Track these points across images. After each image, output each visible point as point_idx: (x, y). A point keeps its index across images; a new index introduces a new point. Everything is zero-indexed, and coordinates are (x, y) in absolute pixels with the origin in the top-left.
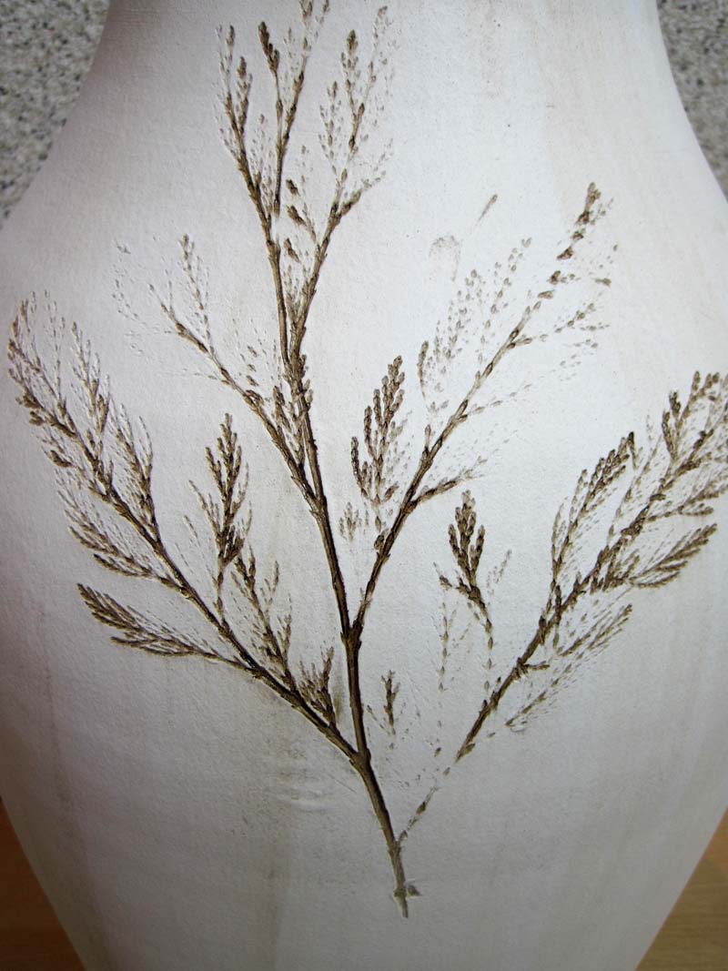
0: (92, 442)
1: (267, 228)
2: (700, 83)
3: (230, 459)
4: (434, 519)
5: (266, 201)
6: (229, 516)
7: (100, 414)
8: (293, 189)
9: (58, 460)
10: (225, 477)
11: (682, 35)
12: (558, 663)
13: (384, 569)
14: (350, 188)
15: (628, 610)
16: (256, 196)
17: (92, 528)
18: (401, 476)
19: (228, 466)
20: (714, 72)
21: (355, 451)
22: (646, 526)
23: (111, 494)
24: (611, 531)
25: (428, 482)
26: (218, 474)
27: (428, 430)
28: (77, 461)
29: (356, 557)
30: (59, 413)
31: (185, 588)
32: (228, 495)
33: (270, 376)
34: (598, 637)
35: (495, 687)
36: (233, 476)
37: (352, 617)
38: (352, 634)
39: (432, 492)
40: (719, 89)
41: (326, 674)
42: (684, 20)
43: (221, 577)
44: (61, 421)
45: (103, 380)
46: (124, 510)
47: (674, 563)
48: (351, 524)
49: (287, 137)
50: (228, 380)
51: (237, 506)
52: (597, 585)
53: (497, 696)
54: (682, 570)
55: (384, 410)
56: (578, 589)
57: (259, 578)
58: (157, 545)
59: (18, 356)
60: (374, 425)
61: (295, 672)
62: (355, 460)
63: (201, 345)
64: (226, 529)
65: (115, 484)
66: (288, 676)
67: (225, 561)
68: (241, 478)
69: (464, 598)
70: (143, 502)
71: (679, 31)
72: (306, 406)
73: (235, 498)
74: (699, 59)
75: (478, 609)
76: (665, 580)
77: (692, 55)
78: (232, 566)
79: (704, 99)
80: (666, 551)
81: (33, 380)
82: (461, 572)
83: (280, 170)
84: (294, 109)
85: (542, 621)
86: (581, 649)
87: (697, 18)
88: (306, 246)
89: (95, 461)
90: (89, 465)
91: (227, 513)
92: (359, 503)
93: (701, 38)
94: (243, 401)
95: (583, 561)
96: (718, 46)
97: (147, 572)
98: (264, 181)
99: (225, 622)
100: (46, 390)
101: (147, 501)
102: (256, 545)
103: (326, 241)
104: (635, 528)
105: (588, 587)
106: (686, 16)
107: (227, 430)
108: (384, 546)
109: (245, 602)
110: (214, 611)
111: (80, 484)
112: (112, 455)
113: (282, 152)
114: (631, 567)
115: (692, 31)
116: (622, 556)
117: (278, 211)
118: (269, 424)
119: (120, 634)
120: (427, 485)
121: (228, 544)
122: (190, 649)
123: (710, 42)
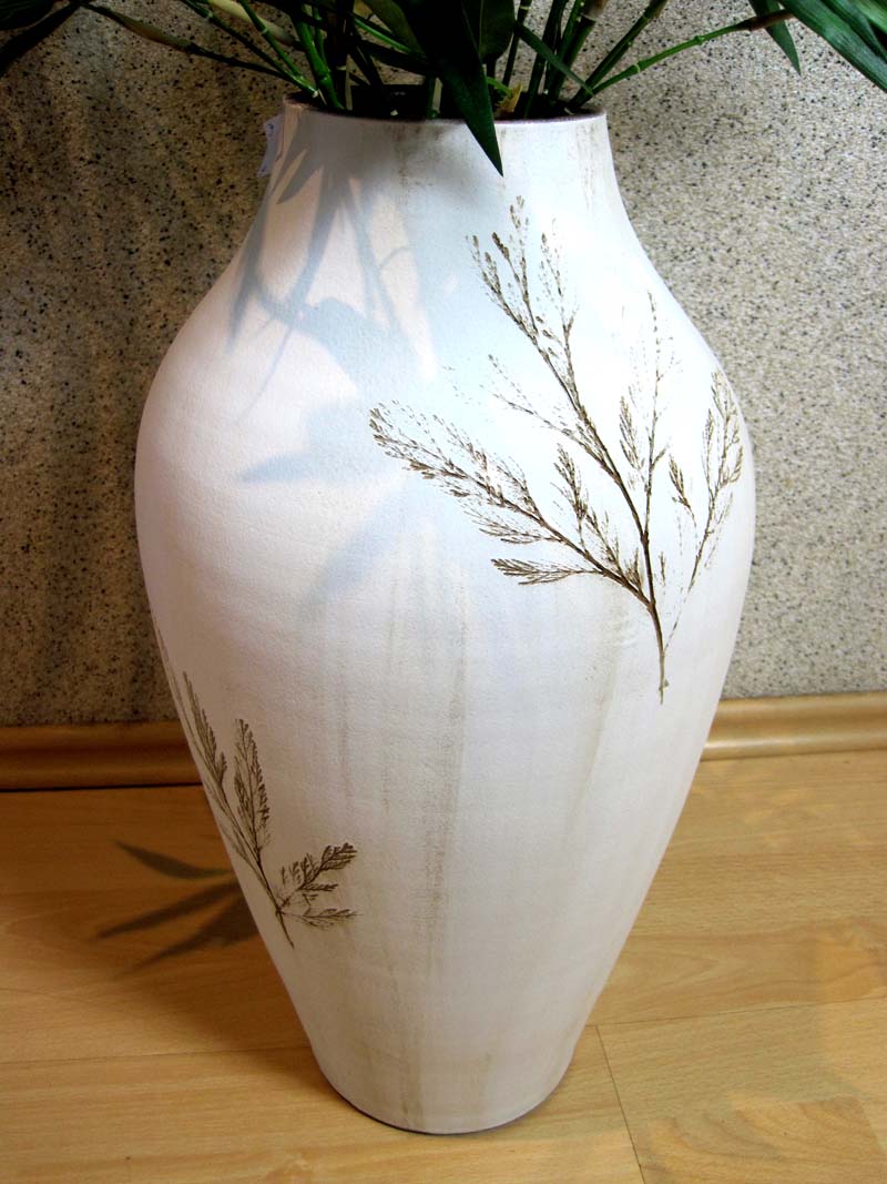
0: (480, 477)
1: (535, 344)
2: (704, 165)
3: (568, 466)
5: (530, 329)
6: (576, 494)
8: (540, 320)
10: (569, 476)
11: (686, 130)
16: (524, 328)
17: (496, 525)
19: (567, 469)
20: (715, 157)
23: (504, 502)
26: (564, 475)
28: (473, 491)
32: (573, 485)
36: (572, 474)
37: (644, 528)
40: (720, 169)
41: (636, 563)
42: (687, 120)
43: (580, 528)
46: (516, 509)
48: (632, 482)
50: (552, 426)
51: (579, 488)
57: (599, 523)
61: (622, 566)
62: (625, 451)
63: (529, 411)
64: (577, 502)
65: (506, 496)
66: (620, 570)
67: (579, 519)
68: (576, 474)
70: (526, 501)
71: (684, 128)
72: (594, 430)
73: (577, 485)
74: (702, 148)
77: (696, 145)
79: (708, 177)
87: (698, 119)
89: (487, 487)
90: (483, 491)
93: (702, 133)
94: (563, 435)
96: (716, 138)
97: (537, 538)
99: (586, 551)
107: (562, 452)
108: (648, 489)
109: (595, 536)
115: (695, 128)
117: (537, 334)
119: (524, 579)
120: (655, 455)
121: (580, 509)
122: (568, 572)
123: (709, 135)
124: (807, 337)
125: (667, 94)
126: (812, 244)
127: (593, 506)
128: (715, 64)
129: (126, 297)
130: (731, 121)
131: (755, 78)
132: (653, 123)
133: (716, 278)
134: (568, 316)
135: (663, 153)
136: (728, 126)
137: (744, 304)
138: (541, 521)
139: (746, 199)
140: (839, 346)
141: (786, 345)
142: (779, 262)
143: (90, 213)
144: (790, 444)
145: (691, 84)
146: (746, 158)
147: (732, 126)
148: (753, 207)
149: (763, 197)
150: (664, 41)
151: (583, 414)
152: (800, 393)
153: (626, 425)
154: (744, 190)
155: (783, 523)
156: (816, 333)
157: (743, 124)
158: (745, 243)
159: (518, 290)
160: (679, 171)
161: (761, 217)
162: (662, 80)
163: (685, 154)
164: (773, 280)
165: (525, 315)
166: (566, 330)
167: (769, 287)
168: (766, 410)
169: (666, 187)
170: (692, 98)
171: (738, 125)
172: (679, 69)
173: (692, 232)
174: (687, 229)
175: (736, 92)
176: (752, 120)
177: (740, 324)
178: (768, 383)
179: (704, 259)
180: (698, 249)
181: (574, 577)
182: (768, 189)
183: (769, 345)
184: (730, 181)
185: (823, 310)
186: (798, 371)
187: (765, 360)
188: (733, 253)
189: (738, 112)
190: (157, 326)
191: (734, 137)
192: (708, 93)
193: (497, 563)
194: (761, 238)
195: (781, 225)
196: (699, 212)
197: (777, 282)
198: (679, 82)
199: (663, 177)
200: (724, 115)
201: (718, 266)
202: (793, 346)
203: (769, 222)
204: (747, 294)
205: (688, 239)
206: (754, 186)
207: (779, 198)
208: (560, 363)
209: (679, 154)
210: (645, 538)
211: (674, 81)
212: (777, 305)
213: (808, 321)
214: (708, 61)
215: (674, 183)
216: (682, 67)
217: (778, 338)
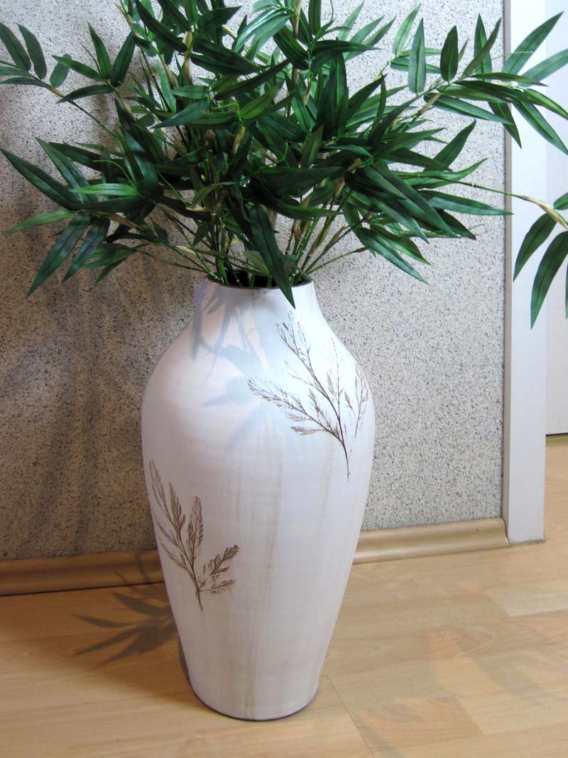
0: (285, 400)
1: (299, 357)
5: (297, 352)
6: (316, 405)
7: (286, 395)
9: (278, 406)
10: (314, 399)
16: (295, 352)
19: (313, 396)
20: (343, 278)
23: (293, 407)
26: (312, 398)
28: (284, 404)
32: (315, 401)
33: (313, 381)
37: (338, 416)
40: (346, 283)
43: (318, 416)
44: (276, 399)
45: (284, 389)
46: (297, 410)
50: (306, 383)
51: (317, 403)
57: (324, 414)
61: (332, 428)
63: (298, 378)
65: (294, 405)
70: (300, 407)
74: (338, 275)
77: (335, 274)
81: (264, 393)
90: (287, 404)
94: (310, 385)
96: (343, 271)
100: (269, 394)
107: (310, 391)
111: (286, 408)
119: (301, 433)
120: (340, 390)
121: (318, 409)
122: (316, 430)
123: (340, 270)
124: (389, 350)
126: (388, 311)
127: (322, 408)
129: (96, 346)
133: (347, 327)
134: (308, 347)
138: (306, 413)
140: (404, 353)
142: (374, 319)
143: (85, 311)
146: (356, 278)
151: (316, 379)
152: (389, 375)
153: (330, 382)
155: (387, 437)
156: (393, 348)
159: (292, 340)
164: (372, 327)
165: (294, 348)
166: (308, 352)
167: (370, 329)
174: (333, 307)
178: (374, 372)
179: (342, 320)
181: (317, 432)
183: (373, 355)
184: (350, 287)
185: (395, 338)
188: (354, 316)
189: (352, 260)
190: (108, 358)
191: (350, 270)
193: (293, 428)
201: (347, 322)
203: (368, 303)
208: (307, 363)
210: (339, 419)
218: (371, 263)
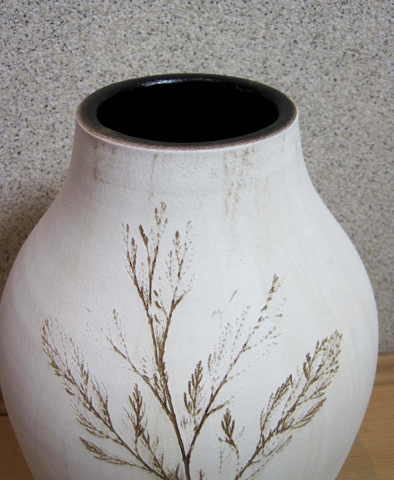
0: (82, 388)
1: (147, 310)
2: (335, 80)
3: (138, 400)
4: (215, 419)
5: (146, 298)
6: (139, 420)
7: (85, 378)
8: (156, 294)
9: (68, 391)
10: (136, 407)
11: (326, 60)
12: (264, 460)
13: (198, 438)
14: (179, 294)
15: (291, 437)
17: (85, 420)
18: (202, 405)
19: (137, 402)
20: (342, 75)
21: (185, 398)
22: (297, 407)
23: (91, 408)
24: (283, 413)
25: (213, 406)
26: (134, 406)
27: (212, 388)
28: (76, 394)
29: (187, 434)
30: (67, 374)
31: (123, 443)
32: (138, 413)
33: (151, 369)
34: (279, 448)
35: (240, 470)
36: (139, 406)
37: (186, 453)
38: (187, 459)
39: (215, 410)
40: (344, 82)
41: (177, 472)
42: (326, 53)
43: (136, 441)
44: (68, 377)
45: (85, 365)
46: (98, 415)
47: (308, 417)
48: (185, 423)
49: (153, 272)
50: (135, 370)
51: (142, 417)
52: (278, 432)
53: (241, 473)
54: (312, 418)
55: (196, 381)
56: (271, 435)
57: (151, 441)
58: (111, 428)
59: (47, 345)
60: (192, 388)
61: (165, 471)
62: (185, 401)
63: (124, 357)
64: (138, 425)
65: (93, 405)
66: (163, 472)
67: (138, 435)
68: (142, 407)
69: (228, 444)
70: (104, 413)
71: (324, 58)
72: (166, 381)
73: (141, 414)
74: (335, 69)
75: (233, 447)
76: (305, 423)
77: (331, 69)
78: (140, 437)
79: (337, 87)
80: (306, 413)
81: (55, 357)
82: (226, 436)
83: (150, 285)
84: (155, 261)
85: (257, 447)
86: (273, 453)
87: (333, 52)
88: (163, 318)
89: (85, 396)
90: (82, 397)
91: (138, 419)
92: (187, 416)
93: (335, 61)
94: (142, 378)
95: (273, 424)
96: (343, 63)
97: (108, 437)
98: (144, 290)
99: (138, 455)
100: (61, 363)
101: (106, 413)
102: (149, 430)
103: (171, 315)
104: (293, 409)
105: (275, 434)
106: (327, 52)
107: (136, 390)
108: (197, 430)
109: (146, 449)
110: (135, 452)
111: (78, 402)
112: (91, 394)
113: (151, 279)
114: (292, 423)
116: (288, 420)
117: (151, 303)
118: (152, 388)
123: (339, 62)
124: (388, 174)
125: (315, 39)
128: (346, 19)
130: (353, 53)
131: (369, 26)
132: (306, 57)
133: (337, 145)
135: (311, 74)
136: (351, 56)
137: (353, 158)
139: (358, 98)
141: (375, 179)
142: (375, 134)
144: (373, 232)
145: (330, 31)
146: (360, 74)
147: (353, 55)
148: (363, 103)
149: (369, 97)
150: (315, 6)
152: (381, 205)
154: (358, 93)
157: (360, 54)
158: (356, 124)
160: (319, 84)
161: (367, 108)
162: (312, 30)
163: (324, 74)
164: (371, 144)
167: (368, 148)
168: (360, 215)
169: (311, 94)
170: (330, 40)
171: (357, 55)
172: (323, 23)
173: (325, 119)
174: (322, 118)
175: (358, 35)
176: (366, 52)
177: (350, 170)
178: (363, 201)
179: (332, 134)
180: (328, 129)
182: (372, 92)
183: (365, 180)
184: (349, 88)
186: (381, 193)
187: (362, 189)
188: (349, 130)
191: (354, 62)
192: (340, 37)
194: (365, 121)
195: (378, 112)
196: (331, 108)
197: (373, 145)
198: (323, 31)
199: (310, 88)
200: (349, 49)
201: (340, 138)
202: (379, 180)
203: (372, 111)
204: (355, 152)
205: (323, 123)
206: (364, 90)
207: (378, 97)
209: (320, 74)
211: (320, 30)
212: (372, 158)
213: (389, 165)
214: (342, 17)
215: (317, 92)
216: (325, 21)
217: (370, 175)
218: (385, 52)
